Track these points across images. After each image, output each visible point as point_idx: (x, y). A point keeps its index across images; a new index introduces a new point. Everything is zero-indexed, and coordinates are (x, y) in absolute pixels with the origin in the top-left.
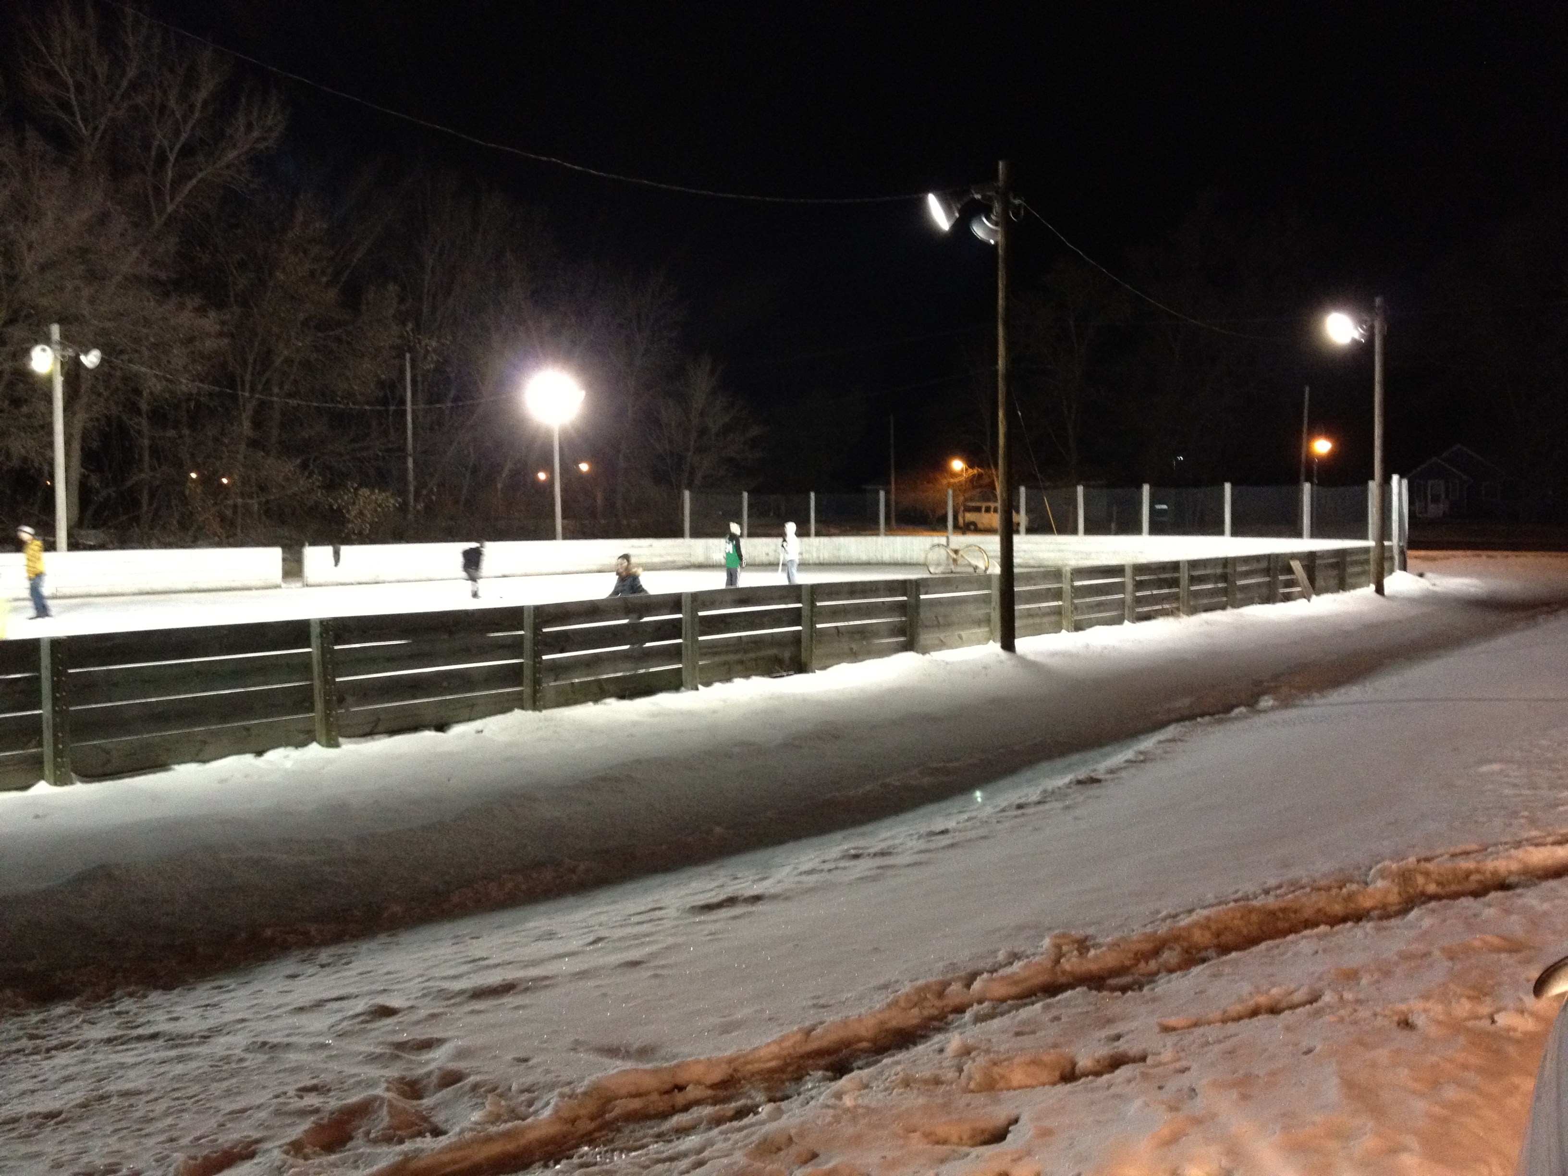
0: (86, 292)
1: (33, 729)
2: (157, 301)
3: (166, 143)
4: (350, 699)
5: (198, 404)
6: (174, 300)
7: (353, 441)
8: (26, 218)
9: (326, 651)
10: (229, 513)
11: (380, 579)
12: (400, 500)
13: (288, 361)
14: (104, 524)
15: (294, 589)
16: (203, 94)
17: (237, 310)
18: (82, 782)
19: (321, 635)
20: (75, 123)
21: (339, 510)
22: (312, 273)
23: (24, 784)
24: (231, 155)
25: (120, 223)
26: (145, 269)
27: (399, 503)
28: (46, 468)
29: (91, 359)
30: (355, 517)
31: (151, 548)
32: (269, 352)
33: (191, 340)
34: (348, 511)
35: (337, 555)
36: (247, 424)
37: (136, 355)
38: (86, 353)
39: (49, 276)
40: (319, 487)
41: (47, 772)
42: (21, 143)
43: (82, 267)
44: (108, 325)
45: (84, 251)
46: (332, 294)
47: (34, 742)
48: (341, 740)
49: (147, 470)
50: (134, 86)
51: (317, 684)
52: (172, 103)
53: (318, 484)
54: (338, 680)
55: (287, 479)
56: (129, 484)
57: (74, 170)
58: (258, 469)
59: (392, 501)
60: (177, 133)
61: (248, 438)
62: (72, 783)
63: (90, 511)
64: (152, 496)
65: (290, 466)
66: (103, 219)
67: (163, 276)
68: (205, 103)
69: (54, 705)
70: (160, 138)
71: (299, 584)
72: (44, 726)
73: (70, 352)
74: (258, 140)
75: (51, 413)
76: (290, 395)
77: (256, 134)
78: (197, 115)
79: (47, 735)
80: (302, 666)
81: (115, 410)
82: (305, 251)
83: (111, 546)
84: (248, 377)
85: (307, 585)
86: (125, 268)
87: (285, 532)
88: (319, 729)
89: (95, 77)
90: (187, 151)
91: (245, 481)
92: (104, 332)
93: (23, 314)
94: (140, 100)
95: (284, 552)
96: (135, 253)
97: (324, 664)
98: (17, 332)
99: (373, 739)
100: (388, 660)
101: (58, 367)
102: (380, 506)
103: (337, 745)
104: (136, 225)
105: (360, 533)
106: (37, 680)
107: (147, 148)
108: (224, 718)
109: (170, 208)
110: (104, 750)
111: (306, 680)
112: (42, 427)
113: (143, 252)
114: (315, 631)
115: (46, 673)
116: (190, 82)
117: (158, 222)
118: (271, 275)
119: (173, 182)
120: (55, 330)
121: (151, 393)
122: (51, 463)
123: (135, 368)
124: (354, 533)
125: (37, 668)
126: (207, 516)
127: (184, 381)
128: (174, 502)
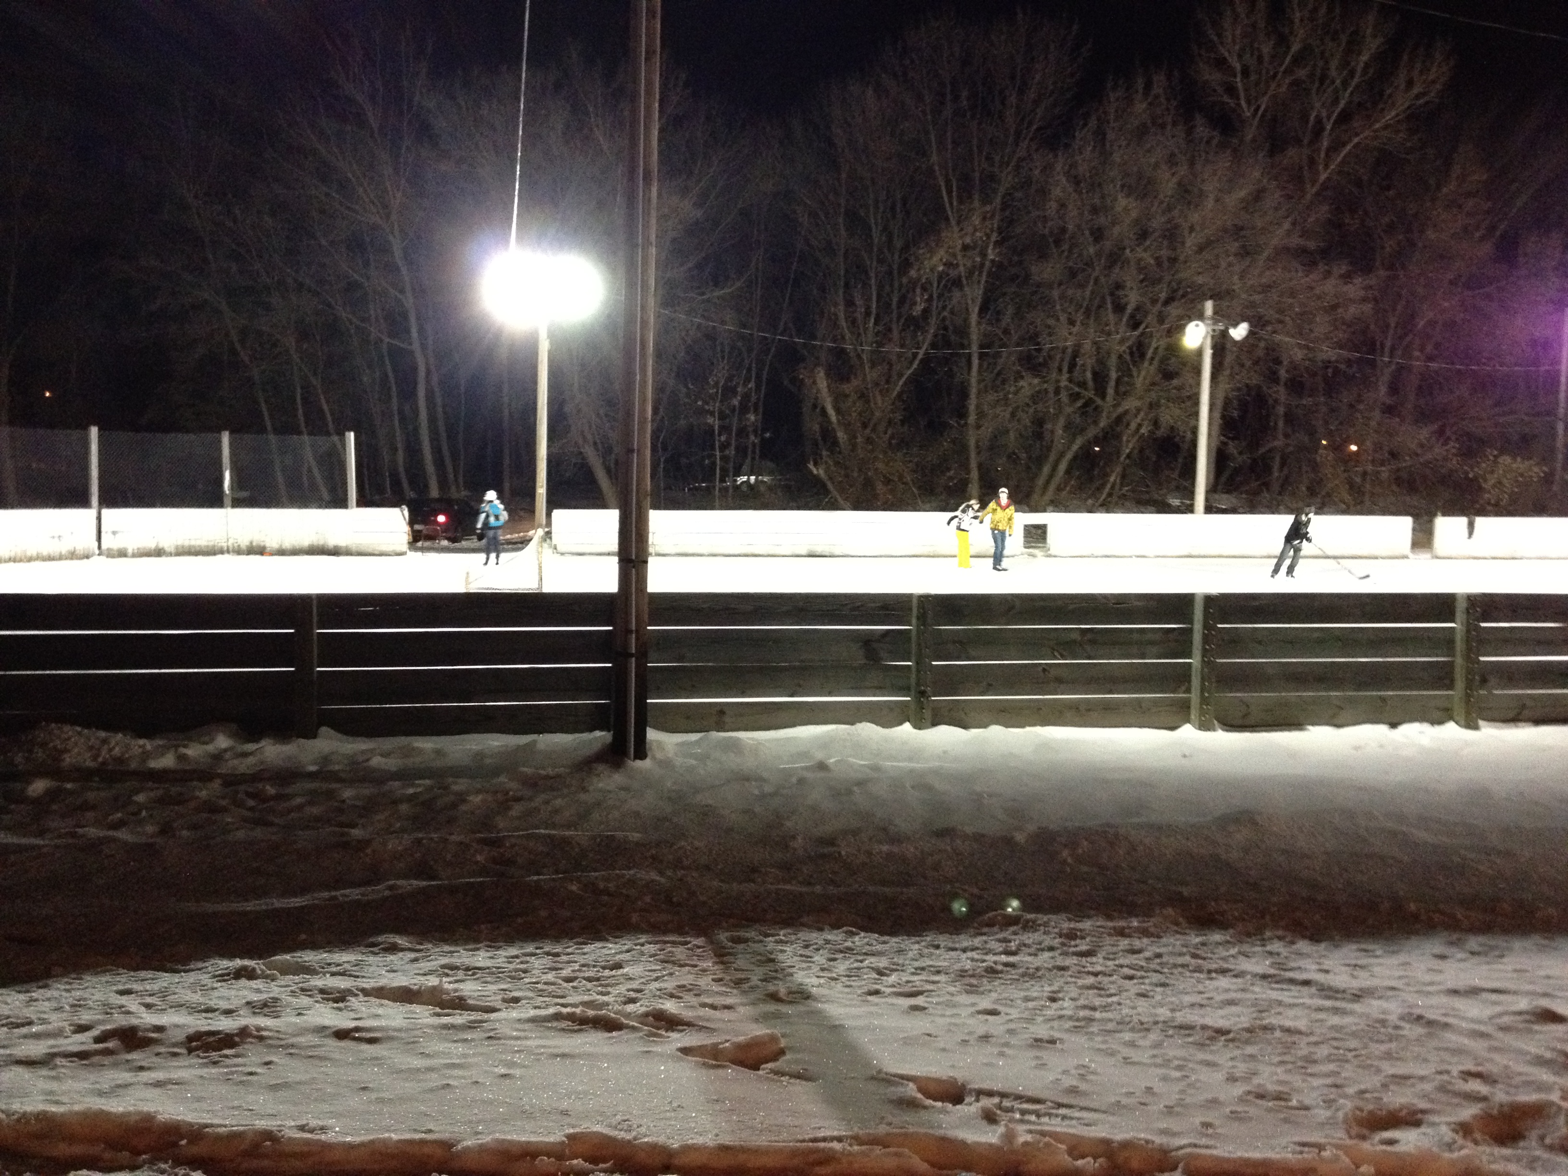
0: (1237, 268)
1: (1181, 677)
2: (1303, 271)
3: (1324, 114)
4: (1493, 681)
5: (1336, 371)
6: (1322, 268)
7: (1497, 404)
8: (1189, 203)
9: (1471, 628)
10: (1358, 480)
11: (1518, 555)
12: (1545, 469)
13: (1432, 323)
14: (1235, 490)
15: (1423, 558)
16: (1364, 58)
17: (1382, 273)
18: (1223, 730)
19: (1467, 609)
20: (1239, 105)
21: (1475, 479)
22: (1465, 229)
23: (1172, 725)
24: (1389, 116)
25: (1273, 197)
26: (1295, 241)
27: (1544, 472)
28: (1189, 435)
29: (1239, 332)
30: (1494, 486)
31: (1279, 513)
32: (1413, 316)
33: (1335, 307)
34: (1485, 480)
35: (1471, 526)
36: (1383, 390)
37: (1280, 326)
38: (1235, 325)
39: (1206, 255)
40: (1454, 455)
41: (1193, 717)
42: (1190, 131)
43: (1237, 244)
44: (1257, 298)
45: (1239, 229)
46: (1487, 249)
47: (1183, 688)
48: (1481, 723)
49: (1281, 437)
50: (1298, 60)
51: (1459, 661)
52: (1333, 73)
53: (1454, 451)
54: (1482, 659)
55: (1422, 446)
56: (1262, 450)
57: (1235, 150)
58: (1391, 435)
59: (1536, 469)
60: (1336, 101)
61: (1384, 404)
62: (1214, 730)
63: (1223, 479)
64: (1283, 464)
65: (1424, 433)
66: (1258, 195)
67: (1312, 245)
68: (1367, 66)
69: (1203, 656)
70: (1318, 108)
71: (1428, 556)
72: (1193, 673)
73: (1221, 326)
74: (1417, 97)
75: (1198, 384)
76: (1430, 359)
77: (1416, 90)
78: (1356, 80)
79: (1196, 682)
80: (1446, 641)
81: (1255, 380)
82: (1460, 207)
83: (1241, 510)
84: (1388, 344)
85: (1437, 557)
86: (1275, 242)
87: (1414, 500)
88: (1459, 709)
89: (1260, 59)
90: (1345, 117)
91: (1378, 447)
92: (1253, 305)
93: (1181, 292)
94: (1302, 73)
95: (1414, 522)
96: (1287, 225)
97: (1468, 640)
98: (1174, 310)
99: (1517, 727)
100: (1539, 643)
101: (1209, 342)
102: (1522, 475)
103: (1476, 728)
104: (1289, 197)
105: (1497, 505)
106: (1190, 631)
107: (1305, 118)
108: (1360, 686)
109: (1323, 177)
110: (1244, 703)
111: (1448, 656)
112: (1189, 397)
113: (1294, 224)
114: (1461, 607)
115: (1198, 627)
116: (1353, 46)
117: (1311, 191)
118: (1422, 232)
119: (1328, 151)
120: (1209, 307)
121: (1291, 362)
122: (1195, 431)
123: (1278, 338)
124: (1489, 503)
125: (1191, 622)
126: (1337, 482)
127: (1325, 349)
128: (1304, 468)
